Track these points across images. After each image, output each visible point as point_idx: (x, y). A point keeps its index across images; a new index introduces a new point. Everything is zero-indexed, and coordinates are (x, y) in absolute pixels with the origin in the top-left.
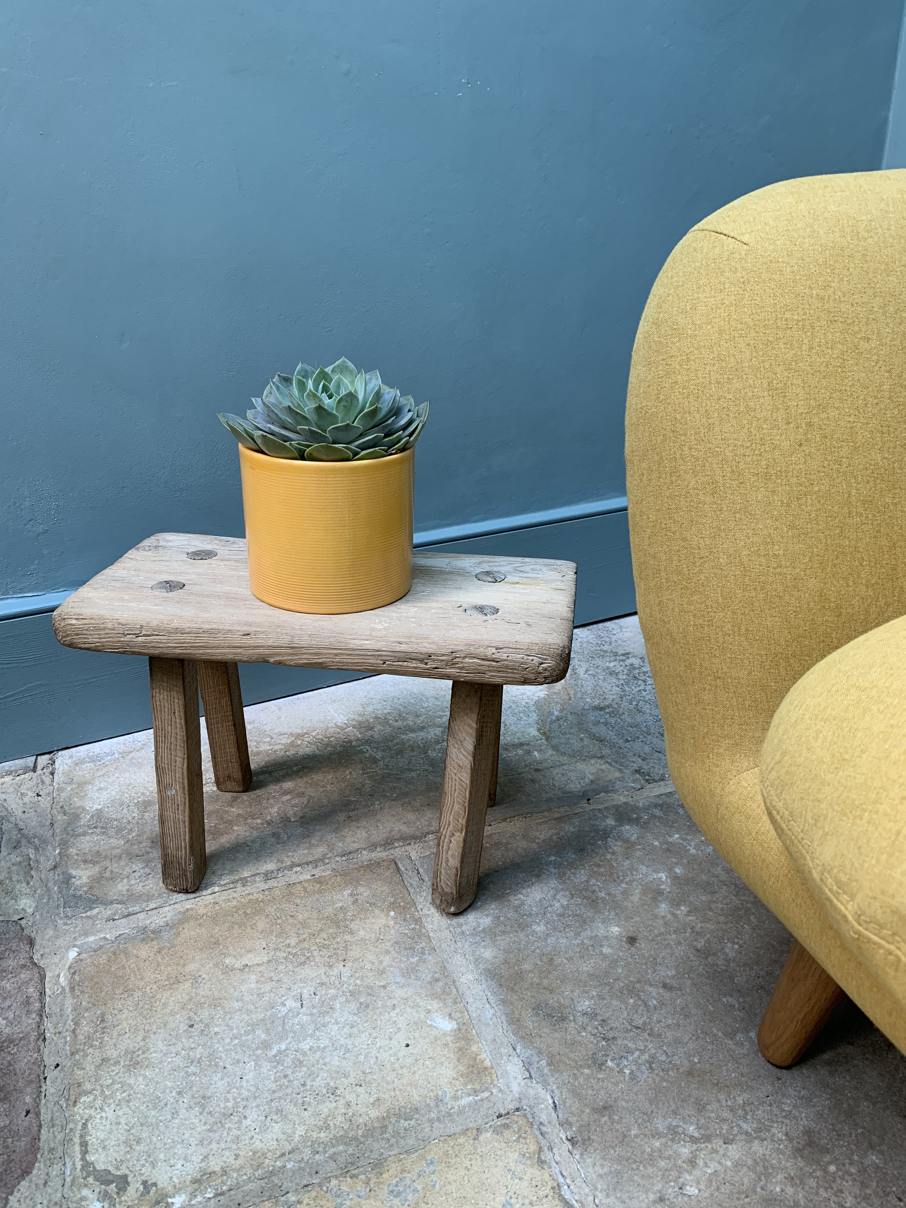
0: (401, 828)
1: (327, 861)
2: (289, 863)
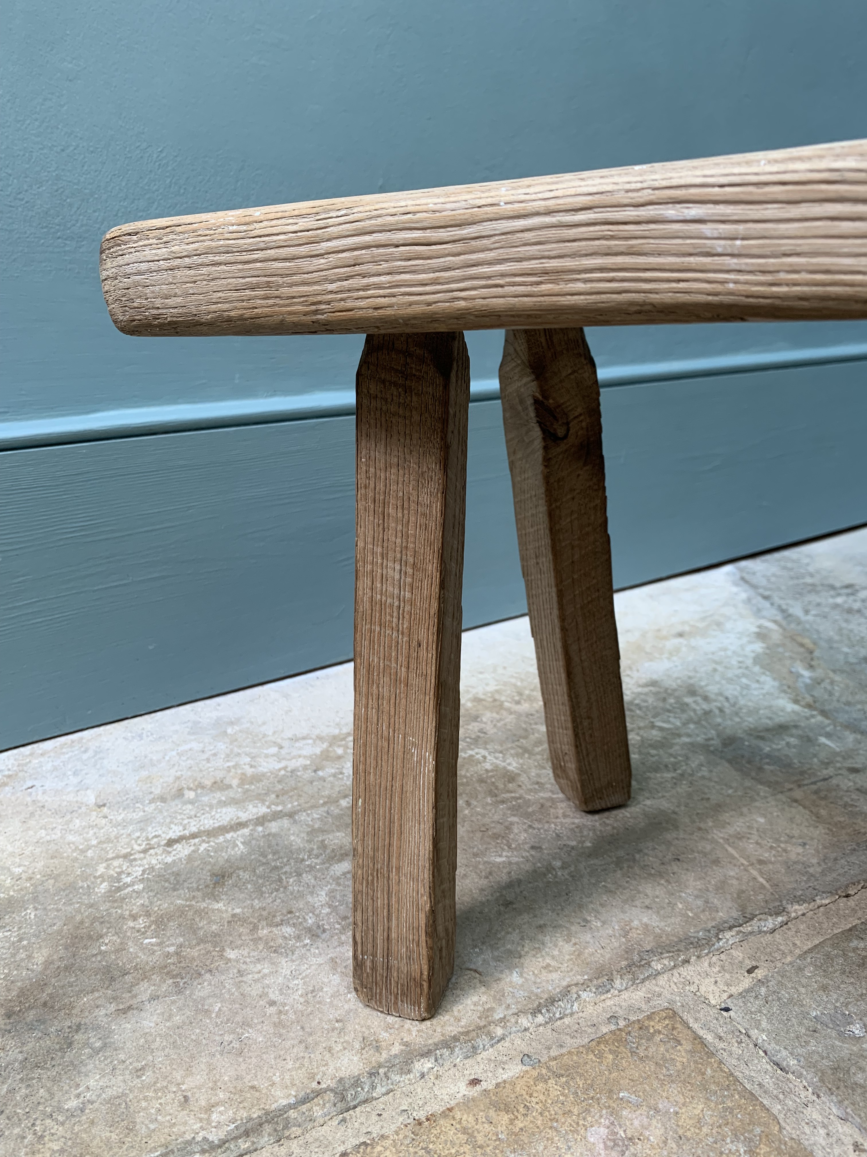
0: (645, 920)
1: (499, 1031)
2: (396, 1049)
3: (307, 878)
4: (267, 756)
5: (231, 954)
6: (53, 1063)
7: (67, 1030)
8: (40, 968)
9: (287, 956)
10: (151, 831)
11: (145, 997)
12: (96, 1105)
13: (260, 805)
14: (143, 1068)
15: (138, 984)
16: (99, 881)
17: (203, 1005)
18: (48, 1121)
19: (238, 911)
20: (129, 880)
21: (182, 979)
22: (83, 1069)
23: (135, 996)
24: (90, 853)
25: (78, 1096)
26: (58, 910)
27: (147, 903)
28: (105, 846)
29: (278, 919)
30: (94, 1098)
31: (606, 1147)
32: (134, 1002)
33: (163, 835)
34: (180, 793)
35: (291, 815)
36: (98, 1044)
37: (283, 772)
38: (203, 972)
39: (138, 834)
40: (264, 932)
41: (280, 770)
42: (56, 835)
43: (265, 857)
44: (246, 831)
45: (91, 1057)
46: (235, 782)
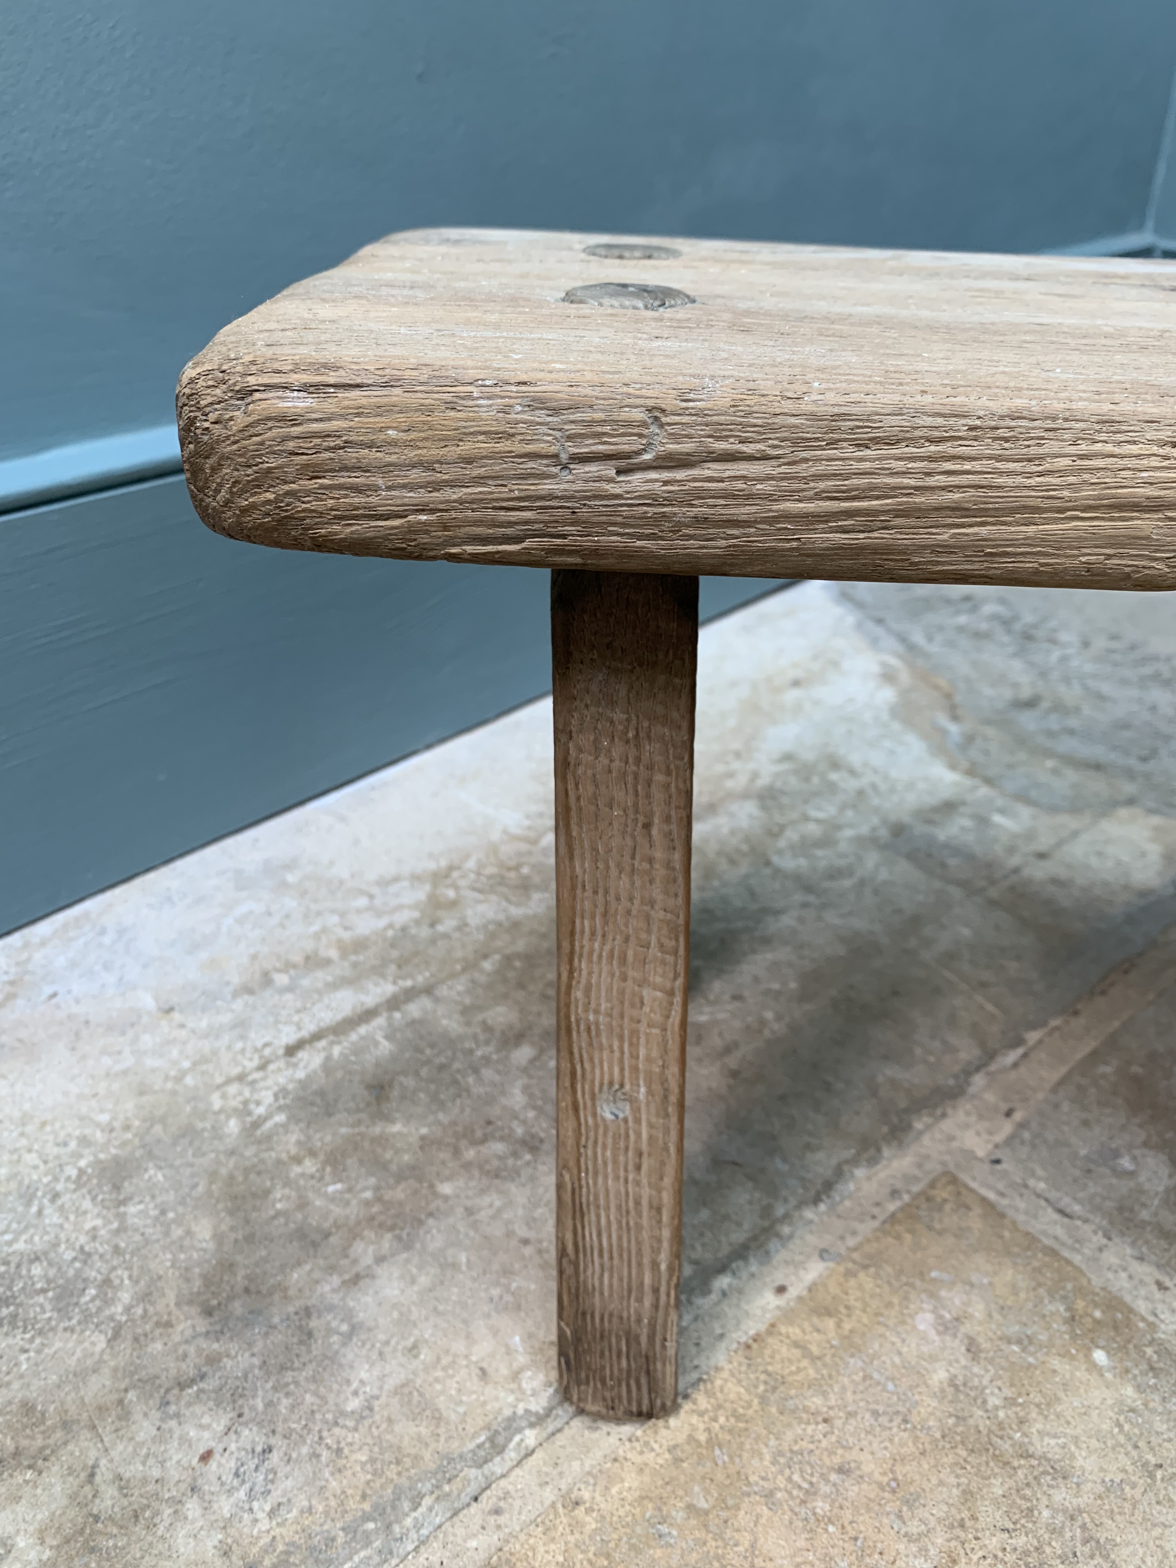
0: (889, 1073)
3: (487, 1073)
4: (359, 911)
5: (446, 1188)
6: (302, 1360)
7: (296, 1318)
8: (211, 1246)
9: (513, 1180)
10: (258, 1038)
11: (367, 1260)
12: (383, 1399)
13: (382, 981)
14: (415, 1346)
15: (350, 1246)
16: (222, 1117)
17: (445, 1258)
18: (337, 1431)
19: (424, 1131)
20: (261, 1110)
21: (402, 1229)
22: (344, 1361)
23: (355, 1261)
24: (189, 1081)
25: (356, 1393)
26: (191, 1165)
27: (302, 1138)
28: (204, 1067)
29: (479, 1134)
30: (376, 1392)
31: (939, 1333)
32: (359, 1268)
33: (276, 1042)
34: (267, 980)
35: (428, 990)
36: (344, 1328)
37: (390, 933)
38: (423, 1217)
39: (239, 1045)
40: (470, 1154)
41: (385, 929)
42: (128, 1061)
43: (422, 1052)
44: (380, 1021)
45: (344, 1345)
46: (333, 954)
